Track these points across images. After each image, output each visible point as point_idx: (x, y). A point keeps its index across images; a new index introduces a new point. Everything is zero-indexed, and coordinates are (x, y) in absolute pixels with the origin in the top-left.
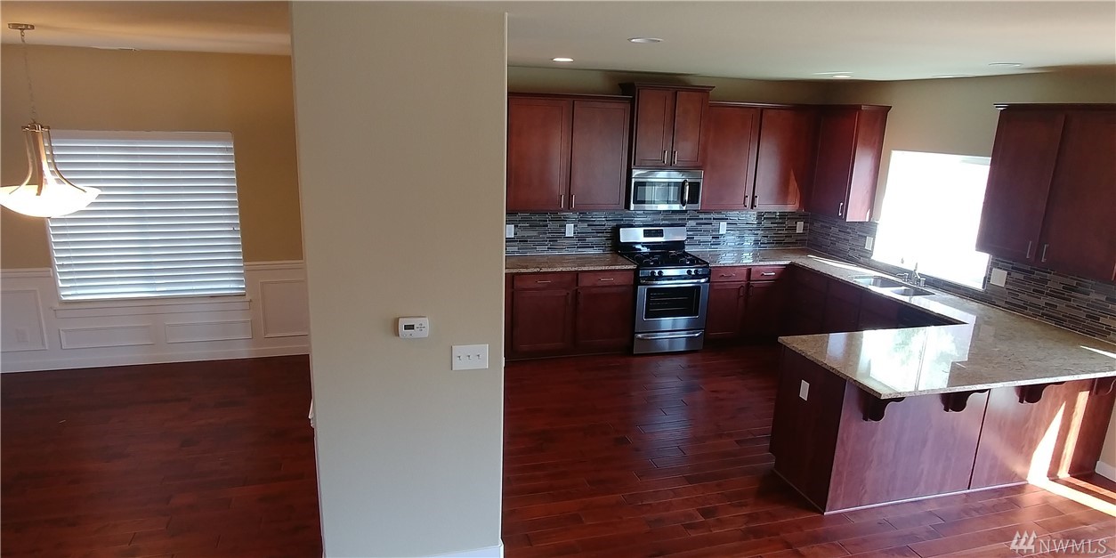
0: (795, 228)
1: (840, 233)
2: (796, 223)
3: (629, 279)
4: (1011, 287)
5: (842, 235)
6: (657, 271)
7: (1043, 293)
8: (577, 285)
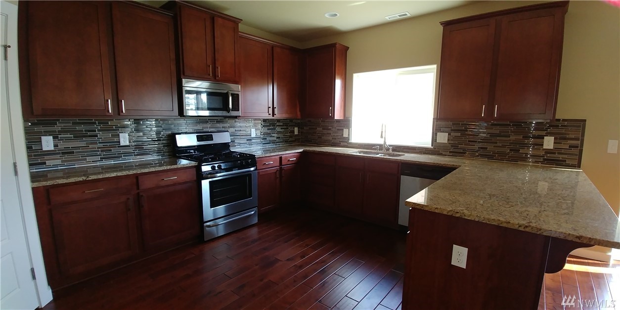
0: (293, 132)
1: (324, 131)
2: (294, 128)
3: (192, 175)
4: (452, 142)
5: (325, 132)
6: (216, 165)
7: (476, 142)
8: (138, 188)
